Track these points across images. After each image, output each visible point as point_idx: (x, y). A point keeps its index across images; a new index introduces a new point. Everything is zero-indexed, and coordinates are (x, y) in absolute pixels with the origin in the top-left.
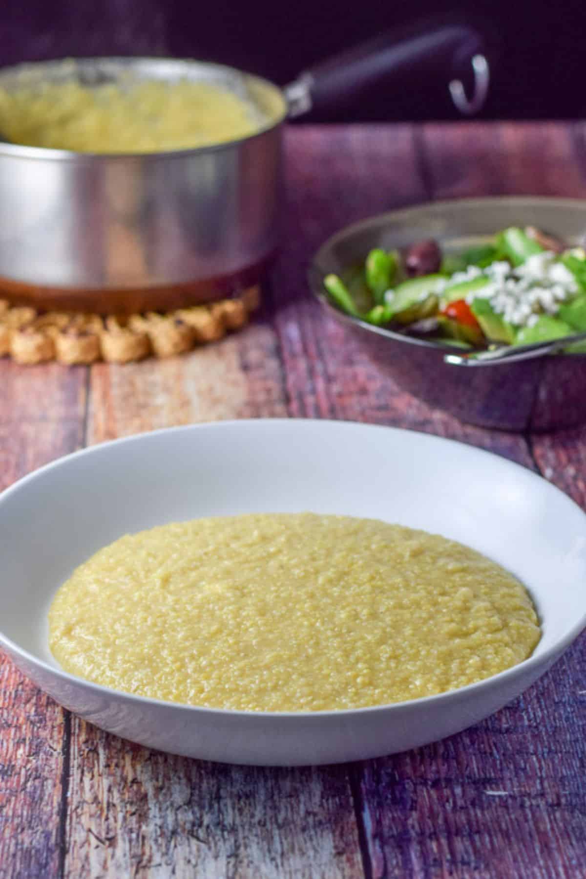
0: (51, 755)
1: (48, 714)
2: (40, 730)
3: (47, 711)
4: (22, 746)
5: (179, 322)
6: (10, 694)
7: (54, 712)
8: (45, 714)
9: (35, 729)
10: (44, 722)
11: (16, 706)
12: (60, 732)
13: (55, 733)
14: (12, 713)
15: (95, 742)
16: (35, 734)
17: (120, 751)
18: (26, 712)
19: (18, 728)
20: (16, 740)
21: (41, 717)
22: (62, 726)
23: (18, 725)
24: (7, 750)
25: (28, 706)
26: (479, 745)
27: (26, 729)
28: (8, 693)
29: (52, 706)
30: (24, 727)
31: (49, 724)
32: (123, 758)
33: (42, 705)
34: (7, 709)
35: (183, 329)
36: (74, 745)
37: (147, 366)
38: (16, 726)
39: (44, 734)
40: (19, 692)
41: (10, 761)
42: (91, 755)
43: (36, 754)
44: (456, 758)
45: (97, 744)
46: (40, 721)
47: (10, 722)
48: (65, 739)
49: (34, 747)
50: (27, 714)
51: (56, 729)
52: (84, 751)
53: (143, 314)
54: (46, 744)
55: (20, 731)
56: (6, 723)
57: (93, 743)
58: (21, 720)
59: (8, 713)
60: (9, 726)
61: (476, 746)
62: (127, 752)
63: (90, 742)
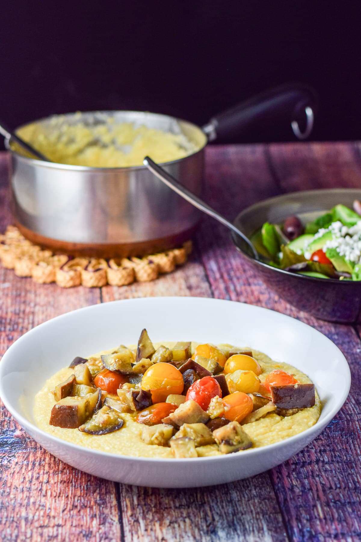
0: (112, 524)
1: (107, 499)
2: (104, 509)
3: (106, 497)
4: (95, 519)
5: (151, 262)
6: (84, 487)
7: (111, 498)
8: (106, 499)
9: (101, 508)
10: (105, 504)
11: (88, 495)
12: (115, 510)
13: (113, 511)
14: (86, 499)
15: (137, 516)
16: (102, 512)
17: (152, 521)
18: (94, 498)
19: (91, 508)
20: (91, 516)
21: (103, 501)
22: (117, 506)
23: (91, 506)
24: (87, 521)
25: (95, 494)
26: (357, 512)
27: (96, 509)
28: (82, 487)
29: (109, 494)
30: (94, 507)
31: (109, 505)
32: (154, 525)
33: (103, 494)
34: (83, 496)
35: (153, 266)
36: (125, 517)
37: (133, 287)
38: (90, 507)
39: (107, 511)
40: (89, 486)
41: (89, 528)
42: (135, 523)
43: (104, 523)
44: (345, 520)
45: (138, 517)
46: (103, 503)
47: (86, 505)
48: (119, 514)
49: (102, 519)
50: (95, 499)
51: (113, 508)
52: (131, 521)
53: (129, 258)
54: (109, 518)
55: (92, 509)
56: (84, 505)
57: (135, 517)
58: (92, 503)
59: (84, 499)
60: (86, 507)
61: (356, 513)
62: (156, 521)
63: (134, 516)
